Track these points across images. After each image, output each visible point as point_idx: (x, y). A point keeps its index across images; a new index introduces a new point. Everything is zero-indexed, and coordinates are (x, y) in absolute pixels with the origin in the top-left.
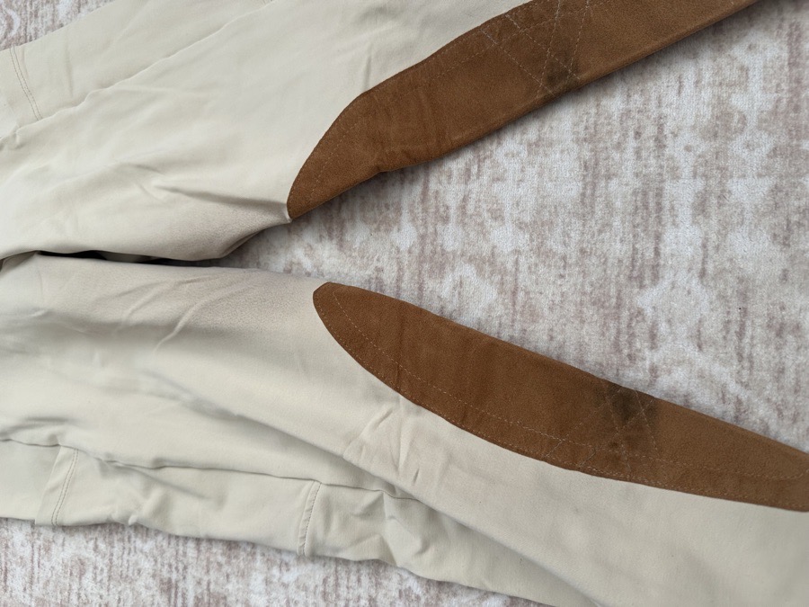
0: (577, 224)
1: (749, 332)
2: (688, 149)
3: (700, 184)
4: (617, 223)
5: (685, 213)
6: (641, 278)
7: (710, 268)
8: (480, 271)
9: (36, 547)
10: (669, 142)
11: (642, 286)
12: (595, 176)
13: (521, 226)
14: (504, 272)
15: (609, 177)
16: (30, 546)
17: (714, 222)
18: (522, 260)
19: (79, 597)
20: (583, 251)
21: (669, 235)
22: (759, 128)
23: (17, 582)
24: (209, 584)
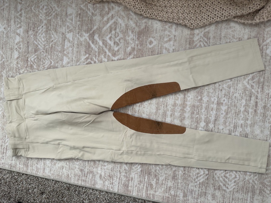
0: (155, 116)
2: (170, 107)
3: (171, 112)
5: (169, 116)
9: (52, 164)
10: (168, 106)
12: (158, 109)
17: (173, 118)
19: (62, 173)
22: (179, 106)
23: (47, 171)
24: (90, 169)
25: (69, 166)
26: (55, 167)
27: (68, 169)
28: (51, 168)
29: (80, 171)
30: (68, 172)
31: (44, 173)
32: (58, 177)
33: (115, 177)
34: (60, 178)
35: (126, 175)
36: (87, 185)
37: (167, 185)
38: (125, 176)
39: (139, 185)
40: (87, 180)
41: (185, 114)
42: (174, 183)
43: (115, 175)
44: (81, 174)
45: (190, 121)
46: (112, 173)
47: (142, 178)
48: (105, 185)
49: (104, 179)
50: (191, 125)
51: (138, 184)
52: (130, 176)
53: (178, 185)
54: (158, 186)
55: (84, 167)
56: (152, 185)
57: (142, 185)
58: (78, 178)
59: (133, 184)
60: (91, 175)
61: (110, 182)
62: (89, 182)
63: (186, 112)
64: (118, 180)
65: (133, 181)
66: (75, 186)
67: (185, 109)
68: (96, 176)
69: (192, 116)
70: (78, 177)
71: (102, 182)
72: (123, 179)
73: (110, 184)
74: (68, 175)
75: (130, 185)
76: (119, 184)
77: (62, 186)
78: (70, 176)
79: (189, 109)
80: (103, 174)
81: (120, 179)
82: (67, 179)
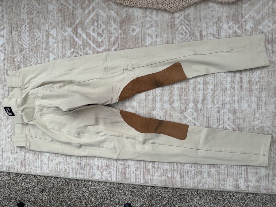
0: (145, 102)
1: (167, 117)
2: (159, 92)
3: (160, 97)
4: (150, 102)
5: (159, 101)
6: (153, 110)
7: (162, 108)
8: (132, 109)
10: (156, 91)
11: (153, 111)
13: (137, 102)
14: (135, 109)
15: (149, 96)
16: (48, 161)
17: (162, 102)
18: (138, 107)
19: (60, 168)
20: (146, 106)
21: (157, 104)
22: (167, 90)
23: (45, 168)
24: (87, 162)
25: (66, 161)
26: (52, 164)
27: (65, 163)
28: (48, 165)
29: (77, 164)
30: (65, 167)
31: (43, 171)
32: (57, 173)
33: (112, 166)
34: (58, 173)
35: (122, 163)
36: (85, 178)
37: (163, 168)
38: (121, 164)
39: (136, 171)
40: (85, 172)
41: (173, 97)
42: (169, 166)
43: (112, 164)
44: (78, 167)
45: (179, 103)
46: (109, 163)
47: (138, 164)
48: (103, 176)
49: (101, 170)
50: (180, 107)
51: (135, 170)
52: (126, 163)
53: (173, 167)
54: (155, 170)
55: (81, 160)
56: (149, 169)
57: (139, 171)
58: (76, 172)
59: (130, 171)
60: (88, 167)
61: (108, 172)
62: (88, 174)
63: (174, 95)
64: (115, 169)
65: (130, 168)
66: (74, 180)
67: (173, 92)
68: (94, 168)
69: (180, 98)
70: (76, 171)
71: (100, 173)
72: (120, 167)
73: (108, 174)
74: (66, 170)
75: (127, 172)
76: (116, 172)
77: (61, 182)
78: (68, 171)
79: (177, 92)
80: (100, 165)
81: (117, 167)
82: (65, 174)
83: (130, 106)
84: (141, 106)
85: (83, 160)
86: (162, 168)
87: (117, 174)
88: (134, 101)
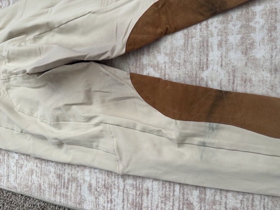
0: (183, 53)
1: (236, 82)
2: (216, 27)
3: (219, 38)
4: (195, 51)
5: (215, 47)
6: (203, 68)
7: (224, 63)
8: (154, 70)
9: (18, 167)
10: (210, 26)
11: (203, 70)
12: (188, 38)
13: (166, 54)
14: (161, 69)
15: (192, 38)
16: (16, 166)
17: (224, 49)
18: (167, 65)
19: (31, 182)
20: (185, 61)
21: (211, 54)
22: (237, 19)
23: (12, 179)
24: (72, 174)
25: (41, 169)
26: (21, 172)
27: (39, 174)
28: (17, 174)
29: (57, 178)
30: (39, 180)
31: (9, 183)
32: (27, 189)
33: (115, 188)
34: (29, 190)
35: (135, 183)
36: (69, 204)
37: (226, 203)
38: (133, 185)
39: (163, 205)
40: (69, 194)
41: (252, 35)
42: (242, 201)
43: (115, 184)
44: (58, 183)
45: (268, 48)
46: (110, 180)
47: (168, 190)
48: (99, 204)
49: (96, 192)
50: (272, 57)
51: (162, 202)
52: (142, 185)
53: (252, 206)
54: (205, 206)
55: (63, 169)
56: (192, 204)
57: (170, 204)
58: (55, 191)
59: (150, 202)
60: (74, 185)
61: (107, 198)
62: (73, 198)
63: (255, 30)
64: (121, 193)
65: (150, 195)
66: (53, 205)
67: (252, 24)
68: (83, 187)
69: (271, 36)
70: (55, 189)
71: (93, 198)
72: (130, 192)
73: (108, 202)
74: (40, 185)
75: (145, 205)
76: (123, 202)
77: (34, 205)
78: (43, 187)
79: (262, 21)
80: (94, 182)
81: (125, 191)
82: (39, 192)
83: (151, 63)
84: (175, 62)
85: (66, 170)
86: (223, 203)
87: (124, 205)
88: (159, 52)
